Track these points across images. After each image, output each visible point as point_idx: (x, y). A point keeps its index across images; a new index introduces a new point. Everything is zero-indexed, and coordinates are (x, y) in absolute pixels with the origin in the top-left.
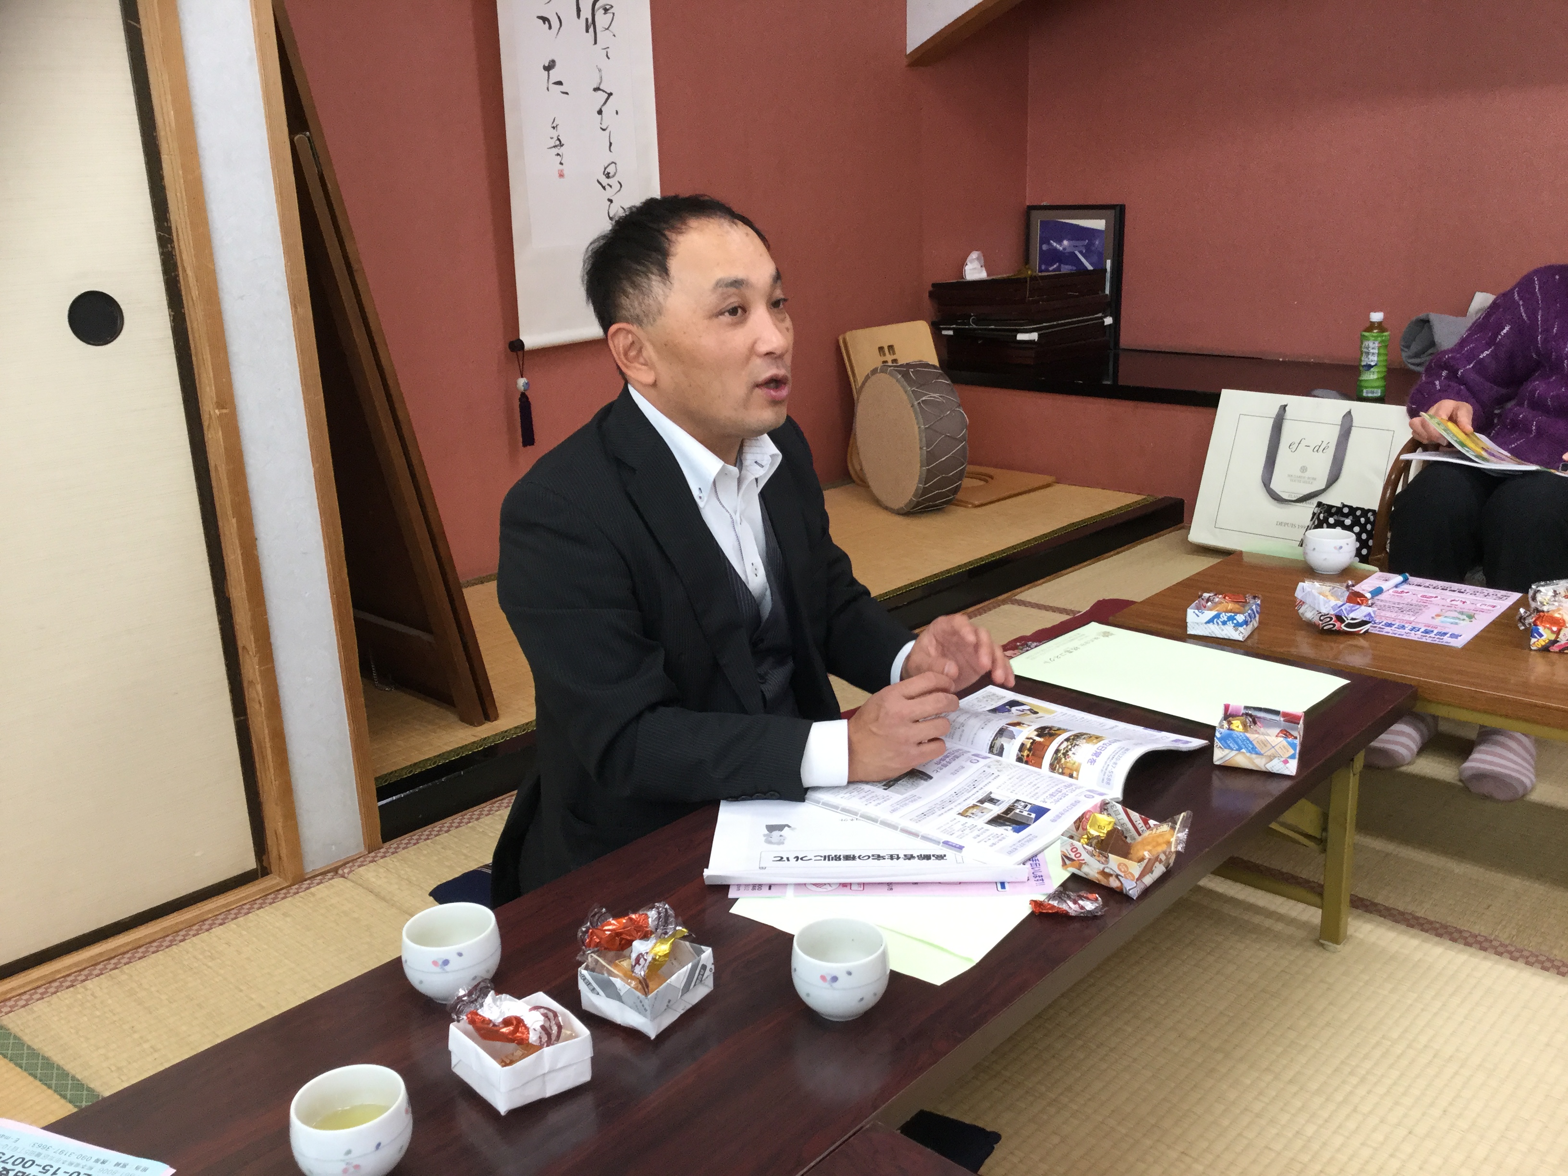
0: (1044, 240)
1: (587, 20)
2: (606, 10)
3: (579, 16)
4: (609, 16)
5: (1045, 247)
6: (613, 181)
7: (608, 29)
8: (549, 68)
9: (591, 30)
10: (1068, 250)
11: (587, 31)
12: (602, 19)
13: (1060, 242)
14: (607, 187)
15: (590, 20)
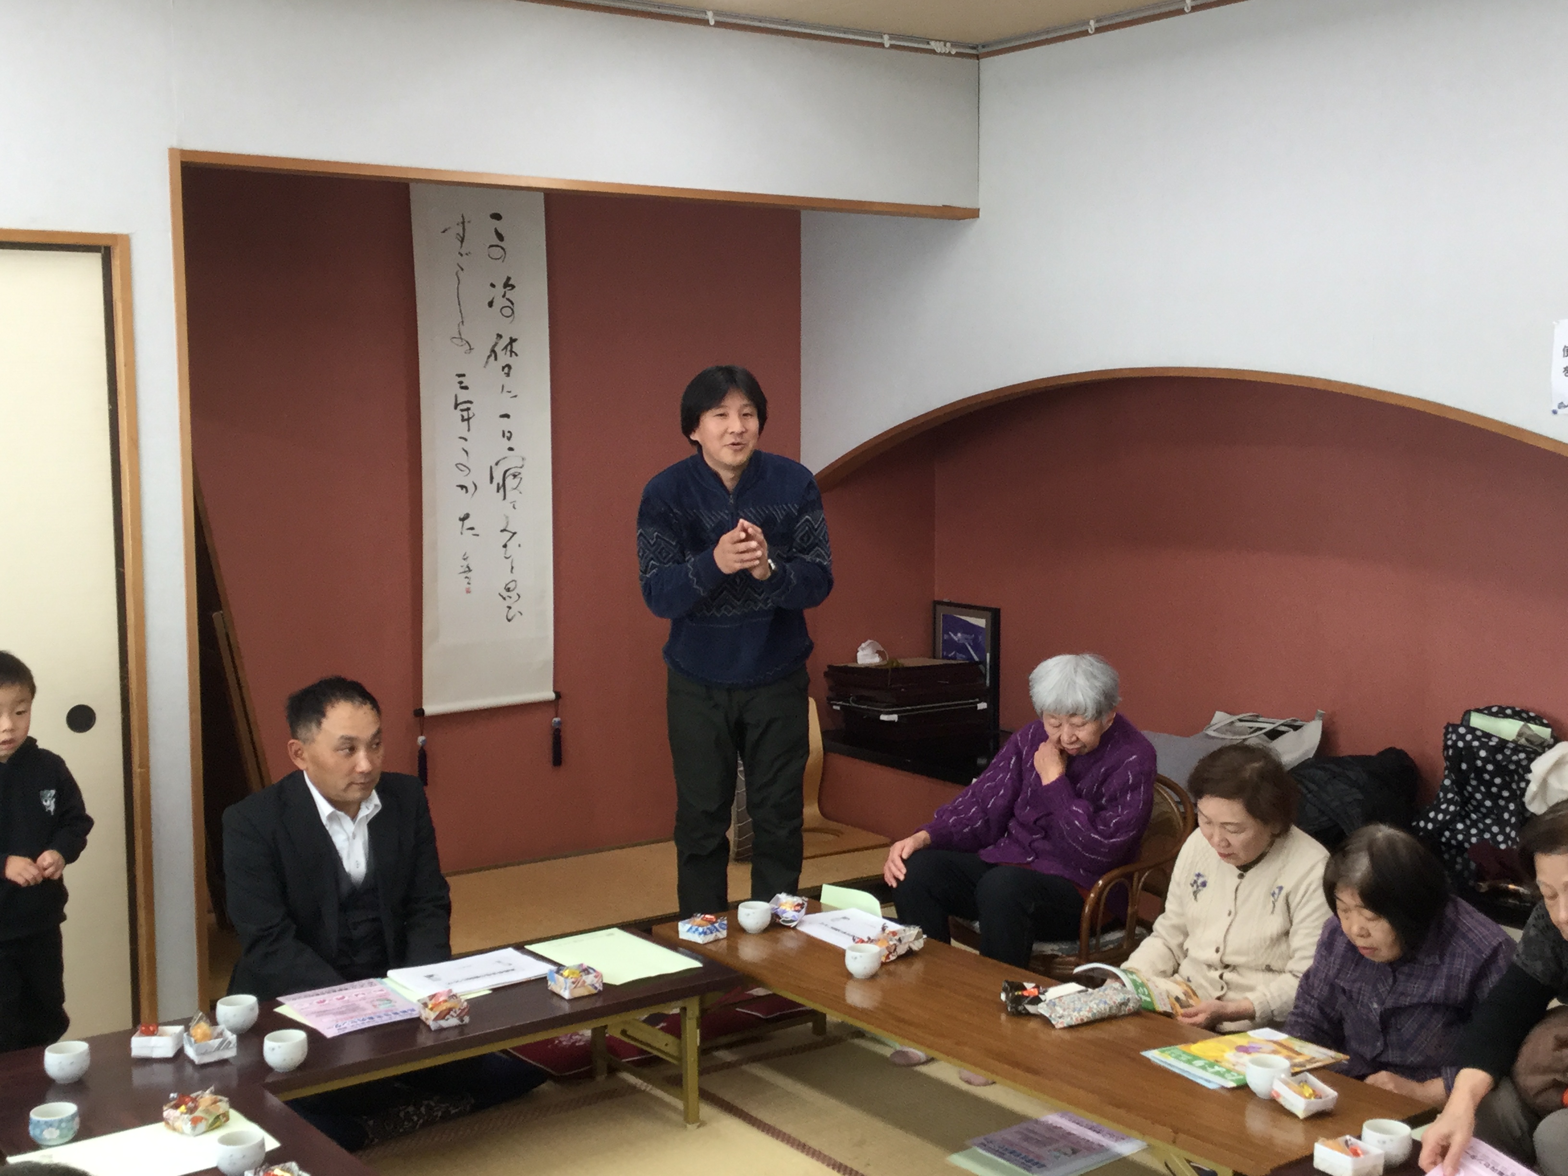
0: (945, 632)
1: (498, 484)
2: (515, 476)
3: (491, 481)
4: (517, 480)
5: (946, 637)
6: (513, 594)
7: (515, 489)
8: (463, 519)
9: (502, 491)
10: (961, 642)
11: (498, 491)
12: (510, 482)
13: (956, 635)
14: (507, 599)
15: (501, 484)
